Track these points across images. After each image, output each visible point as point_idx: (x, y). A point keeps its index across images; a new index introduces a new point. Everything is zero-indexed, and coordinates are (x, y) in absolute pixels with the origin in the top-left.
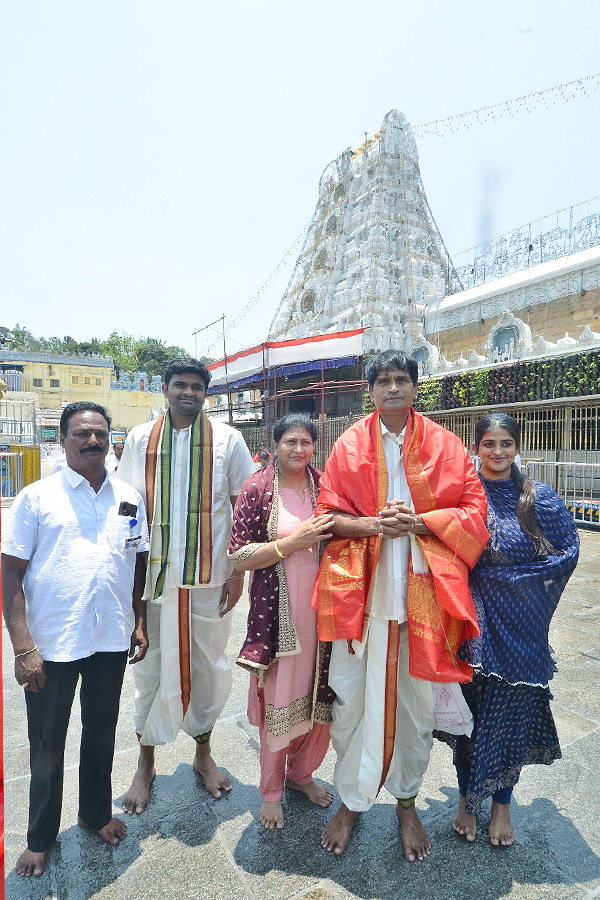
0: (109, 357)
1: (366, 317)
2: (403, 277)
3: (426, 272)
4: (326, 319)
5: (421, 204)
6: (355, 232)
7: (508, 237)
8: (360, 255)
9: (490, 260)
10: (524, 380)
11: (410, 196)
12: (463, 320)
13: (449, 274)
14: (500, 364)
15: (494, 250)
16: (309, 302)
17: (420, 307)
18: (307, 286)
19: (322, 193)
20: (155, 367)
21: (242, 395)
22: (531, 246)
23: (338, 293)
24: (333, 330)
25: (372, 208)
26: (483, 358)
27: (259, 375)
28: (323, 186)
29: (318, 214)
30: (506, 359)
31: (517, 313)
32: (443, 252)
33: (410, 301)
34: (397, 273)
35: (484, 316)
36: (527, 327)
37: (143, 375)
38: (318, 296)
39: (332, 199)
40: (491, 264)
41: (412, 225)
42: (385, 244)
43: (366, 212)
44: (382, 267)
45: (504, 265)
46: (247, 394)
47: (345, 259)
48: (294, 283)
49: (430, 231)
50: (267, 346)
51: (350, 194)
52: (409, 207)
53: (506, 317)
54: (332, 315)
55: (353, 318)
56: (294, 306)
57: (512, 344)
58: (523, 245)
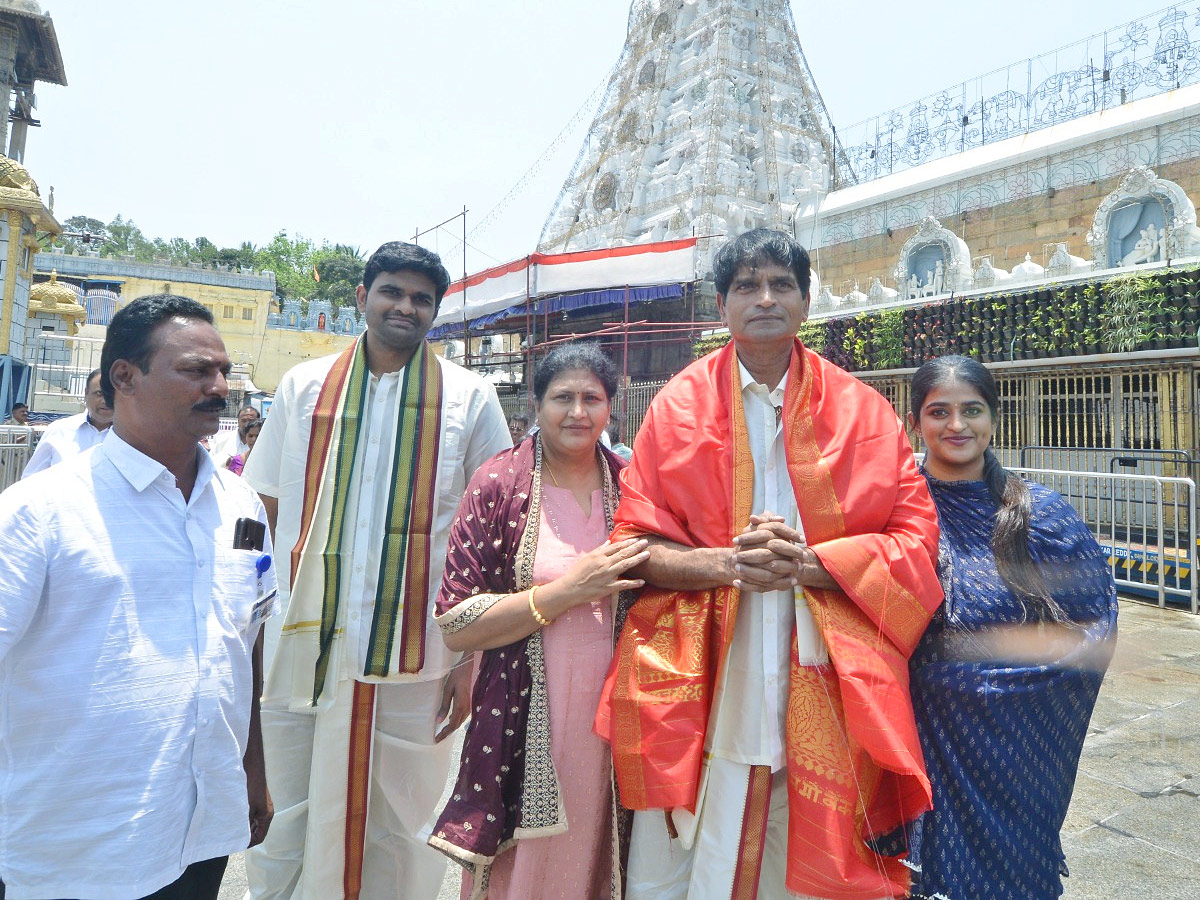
0: (268, 273)
1: (698, 219)
2: (760, 160)
3: (799, 154)
4: (634, 222)
5: (790, 48)
6: (685, 87)
7: (929, 103)
8: (691, 123)
9: (900, 137)
10: (962, 329)
11: (772, 35)
12: (858, 230)
13: (835, 157)
14: (921, 301)
15: (907, 122)
16: (607, 193)
17: (787, 207)
18: (605, 168)
19: (634, 25)
20: (345, 292)
21: (487, 343)
22: (966, 120)
23: (655, 181)
24: (645, 239)
25: (713, 50)
26: (891, 292)
27: (519, 307)
28: (635, 15)
29: (626, 57)
30: (929, 294)
31: (945, 222)
32: (825, 126)
33: (772, 197)
34: (752, 154)
35: (892, 225)
36: (961, 243)
37: (325, 305)
38: (623, 184)
39: (649, 35)
40: (901, 144)
41: (776, 79)
42: (733, 107)
43: (703, 58)
44: (727, 142)
45: (923, 146)
46: (498, 341)
47: (667, 128)
48: (583, 163)
49: (805, 91)
50: (535, 260)
51: (677, 28)
52: (772, 53)
53: (928, 225)
54: (644, 214)
55: (679, 222)
56: (582, 199)
57: (939, 270)
58: (954, 116)
